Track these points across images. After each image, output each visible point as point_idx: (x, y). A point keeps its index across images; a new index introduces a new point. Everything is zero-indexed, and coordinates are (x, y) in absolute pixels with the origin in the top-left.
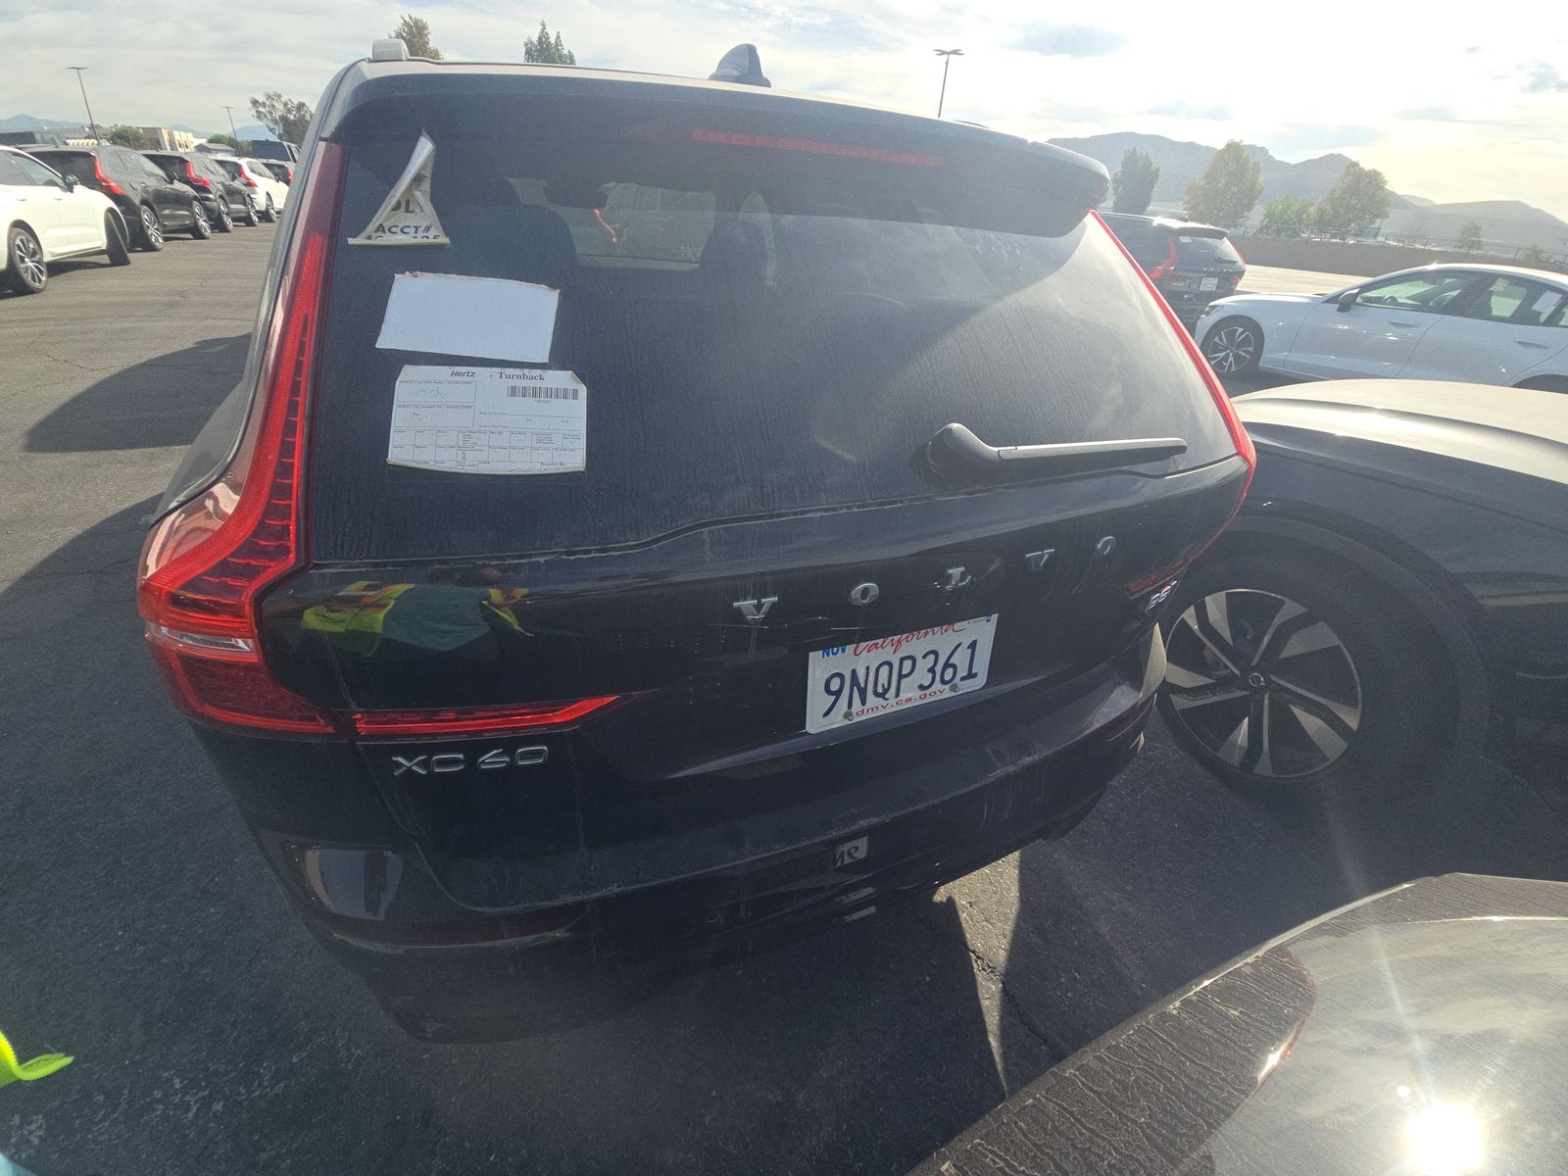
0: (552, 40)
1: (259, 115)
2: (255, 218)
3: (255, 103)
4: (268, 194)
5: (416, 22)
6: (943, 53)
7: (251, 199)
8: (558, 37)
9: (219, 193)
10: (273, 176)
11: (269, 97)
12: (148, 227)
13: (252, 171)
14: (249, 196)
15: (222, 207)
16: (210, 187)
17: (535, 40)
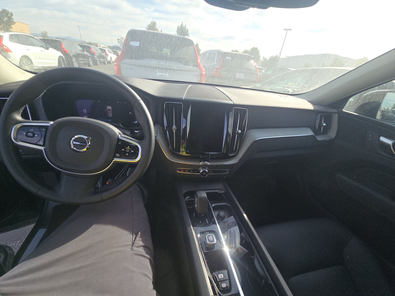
0: (184, 26)
1: (119, 42)
2: (106, 63)
3: (118, 39)
4: (111, 57)
5: (154, 22)
6: (286, 30)
7: (106, 58)
8: (185, 25)
9: (97, 56)
10: (113, 53)
11: (121, 38)
12: (74, 63)
13: (109, 52)
14: (106, 57)
15: (98, 59)
16: (95, 54)
17: (180, 26)
